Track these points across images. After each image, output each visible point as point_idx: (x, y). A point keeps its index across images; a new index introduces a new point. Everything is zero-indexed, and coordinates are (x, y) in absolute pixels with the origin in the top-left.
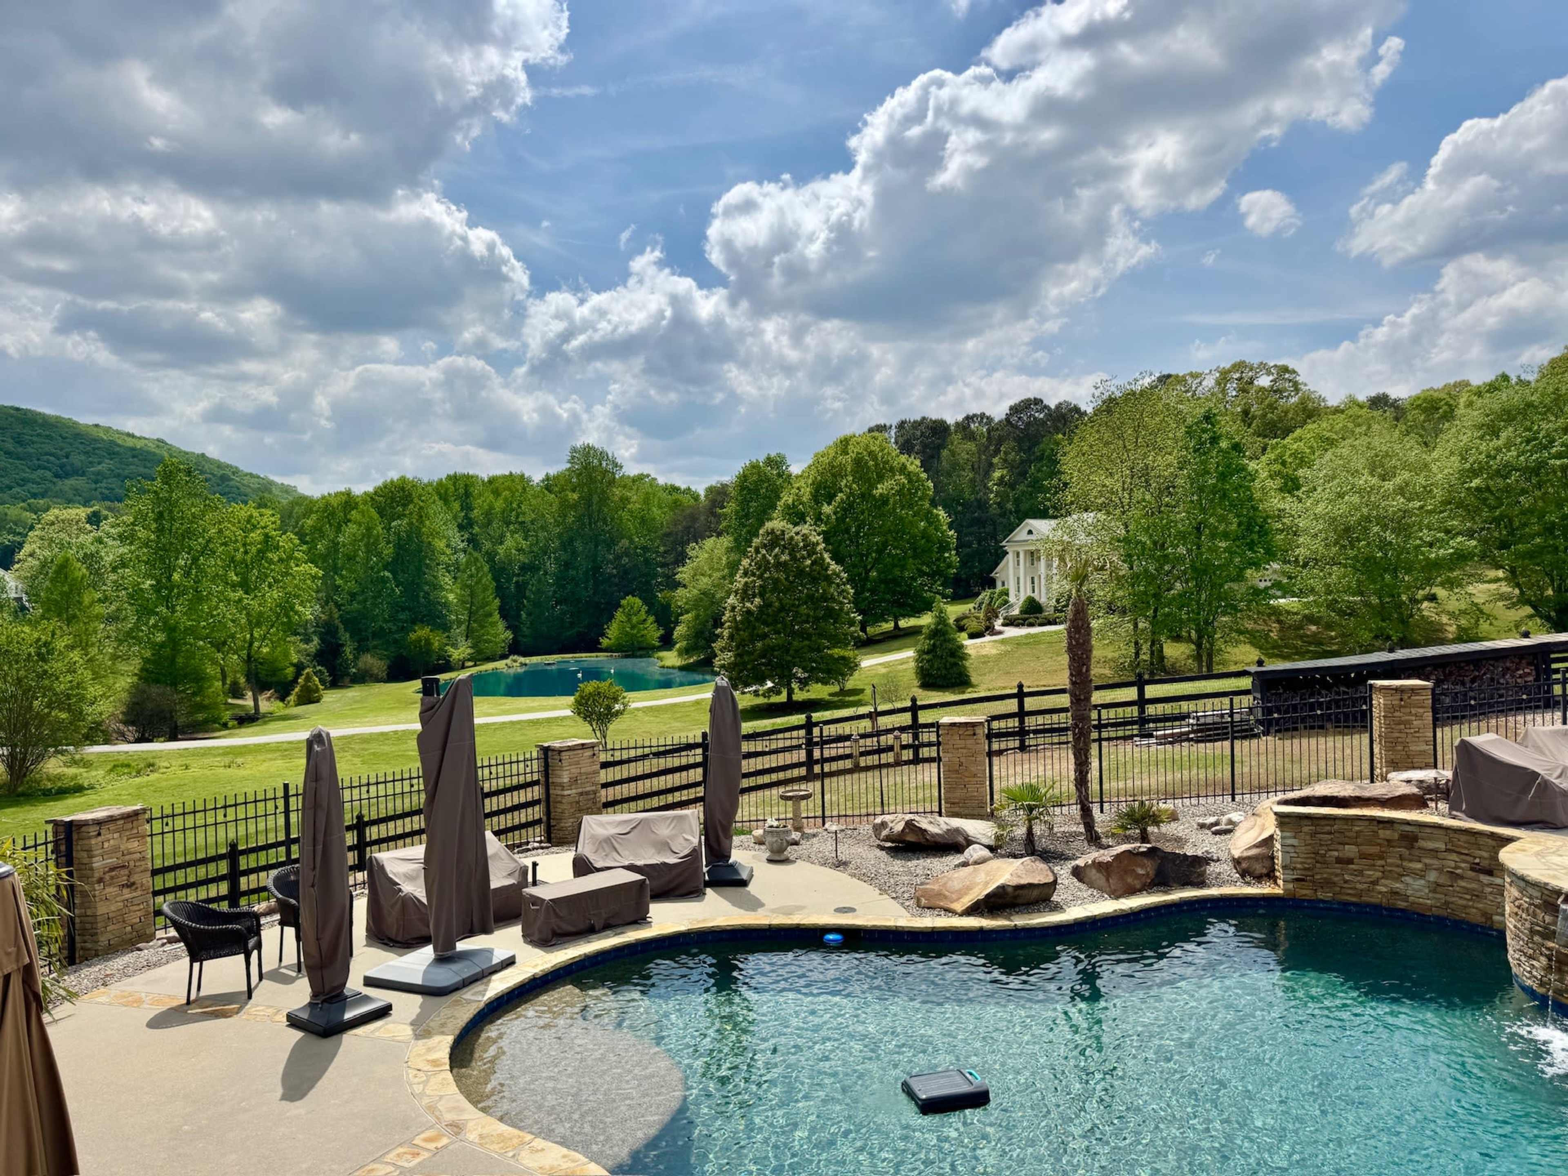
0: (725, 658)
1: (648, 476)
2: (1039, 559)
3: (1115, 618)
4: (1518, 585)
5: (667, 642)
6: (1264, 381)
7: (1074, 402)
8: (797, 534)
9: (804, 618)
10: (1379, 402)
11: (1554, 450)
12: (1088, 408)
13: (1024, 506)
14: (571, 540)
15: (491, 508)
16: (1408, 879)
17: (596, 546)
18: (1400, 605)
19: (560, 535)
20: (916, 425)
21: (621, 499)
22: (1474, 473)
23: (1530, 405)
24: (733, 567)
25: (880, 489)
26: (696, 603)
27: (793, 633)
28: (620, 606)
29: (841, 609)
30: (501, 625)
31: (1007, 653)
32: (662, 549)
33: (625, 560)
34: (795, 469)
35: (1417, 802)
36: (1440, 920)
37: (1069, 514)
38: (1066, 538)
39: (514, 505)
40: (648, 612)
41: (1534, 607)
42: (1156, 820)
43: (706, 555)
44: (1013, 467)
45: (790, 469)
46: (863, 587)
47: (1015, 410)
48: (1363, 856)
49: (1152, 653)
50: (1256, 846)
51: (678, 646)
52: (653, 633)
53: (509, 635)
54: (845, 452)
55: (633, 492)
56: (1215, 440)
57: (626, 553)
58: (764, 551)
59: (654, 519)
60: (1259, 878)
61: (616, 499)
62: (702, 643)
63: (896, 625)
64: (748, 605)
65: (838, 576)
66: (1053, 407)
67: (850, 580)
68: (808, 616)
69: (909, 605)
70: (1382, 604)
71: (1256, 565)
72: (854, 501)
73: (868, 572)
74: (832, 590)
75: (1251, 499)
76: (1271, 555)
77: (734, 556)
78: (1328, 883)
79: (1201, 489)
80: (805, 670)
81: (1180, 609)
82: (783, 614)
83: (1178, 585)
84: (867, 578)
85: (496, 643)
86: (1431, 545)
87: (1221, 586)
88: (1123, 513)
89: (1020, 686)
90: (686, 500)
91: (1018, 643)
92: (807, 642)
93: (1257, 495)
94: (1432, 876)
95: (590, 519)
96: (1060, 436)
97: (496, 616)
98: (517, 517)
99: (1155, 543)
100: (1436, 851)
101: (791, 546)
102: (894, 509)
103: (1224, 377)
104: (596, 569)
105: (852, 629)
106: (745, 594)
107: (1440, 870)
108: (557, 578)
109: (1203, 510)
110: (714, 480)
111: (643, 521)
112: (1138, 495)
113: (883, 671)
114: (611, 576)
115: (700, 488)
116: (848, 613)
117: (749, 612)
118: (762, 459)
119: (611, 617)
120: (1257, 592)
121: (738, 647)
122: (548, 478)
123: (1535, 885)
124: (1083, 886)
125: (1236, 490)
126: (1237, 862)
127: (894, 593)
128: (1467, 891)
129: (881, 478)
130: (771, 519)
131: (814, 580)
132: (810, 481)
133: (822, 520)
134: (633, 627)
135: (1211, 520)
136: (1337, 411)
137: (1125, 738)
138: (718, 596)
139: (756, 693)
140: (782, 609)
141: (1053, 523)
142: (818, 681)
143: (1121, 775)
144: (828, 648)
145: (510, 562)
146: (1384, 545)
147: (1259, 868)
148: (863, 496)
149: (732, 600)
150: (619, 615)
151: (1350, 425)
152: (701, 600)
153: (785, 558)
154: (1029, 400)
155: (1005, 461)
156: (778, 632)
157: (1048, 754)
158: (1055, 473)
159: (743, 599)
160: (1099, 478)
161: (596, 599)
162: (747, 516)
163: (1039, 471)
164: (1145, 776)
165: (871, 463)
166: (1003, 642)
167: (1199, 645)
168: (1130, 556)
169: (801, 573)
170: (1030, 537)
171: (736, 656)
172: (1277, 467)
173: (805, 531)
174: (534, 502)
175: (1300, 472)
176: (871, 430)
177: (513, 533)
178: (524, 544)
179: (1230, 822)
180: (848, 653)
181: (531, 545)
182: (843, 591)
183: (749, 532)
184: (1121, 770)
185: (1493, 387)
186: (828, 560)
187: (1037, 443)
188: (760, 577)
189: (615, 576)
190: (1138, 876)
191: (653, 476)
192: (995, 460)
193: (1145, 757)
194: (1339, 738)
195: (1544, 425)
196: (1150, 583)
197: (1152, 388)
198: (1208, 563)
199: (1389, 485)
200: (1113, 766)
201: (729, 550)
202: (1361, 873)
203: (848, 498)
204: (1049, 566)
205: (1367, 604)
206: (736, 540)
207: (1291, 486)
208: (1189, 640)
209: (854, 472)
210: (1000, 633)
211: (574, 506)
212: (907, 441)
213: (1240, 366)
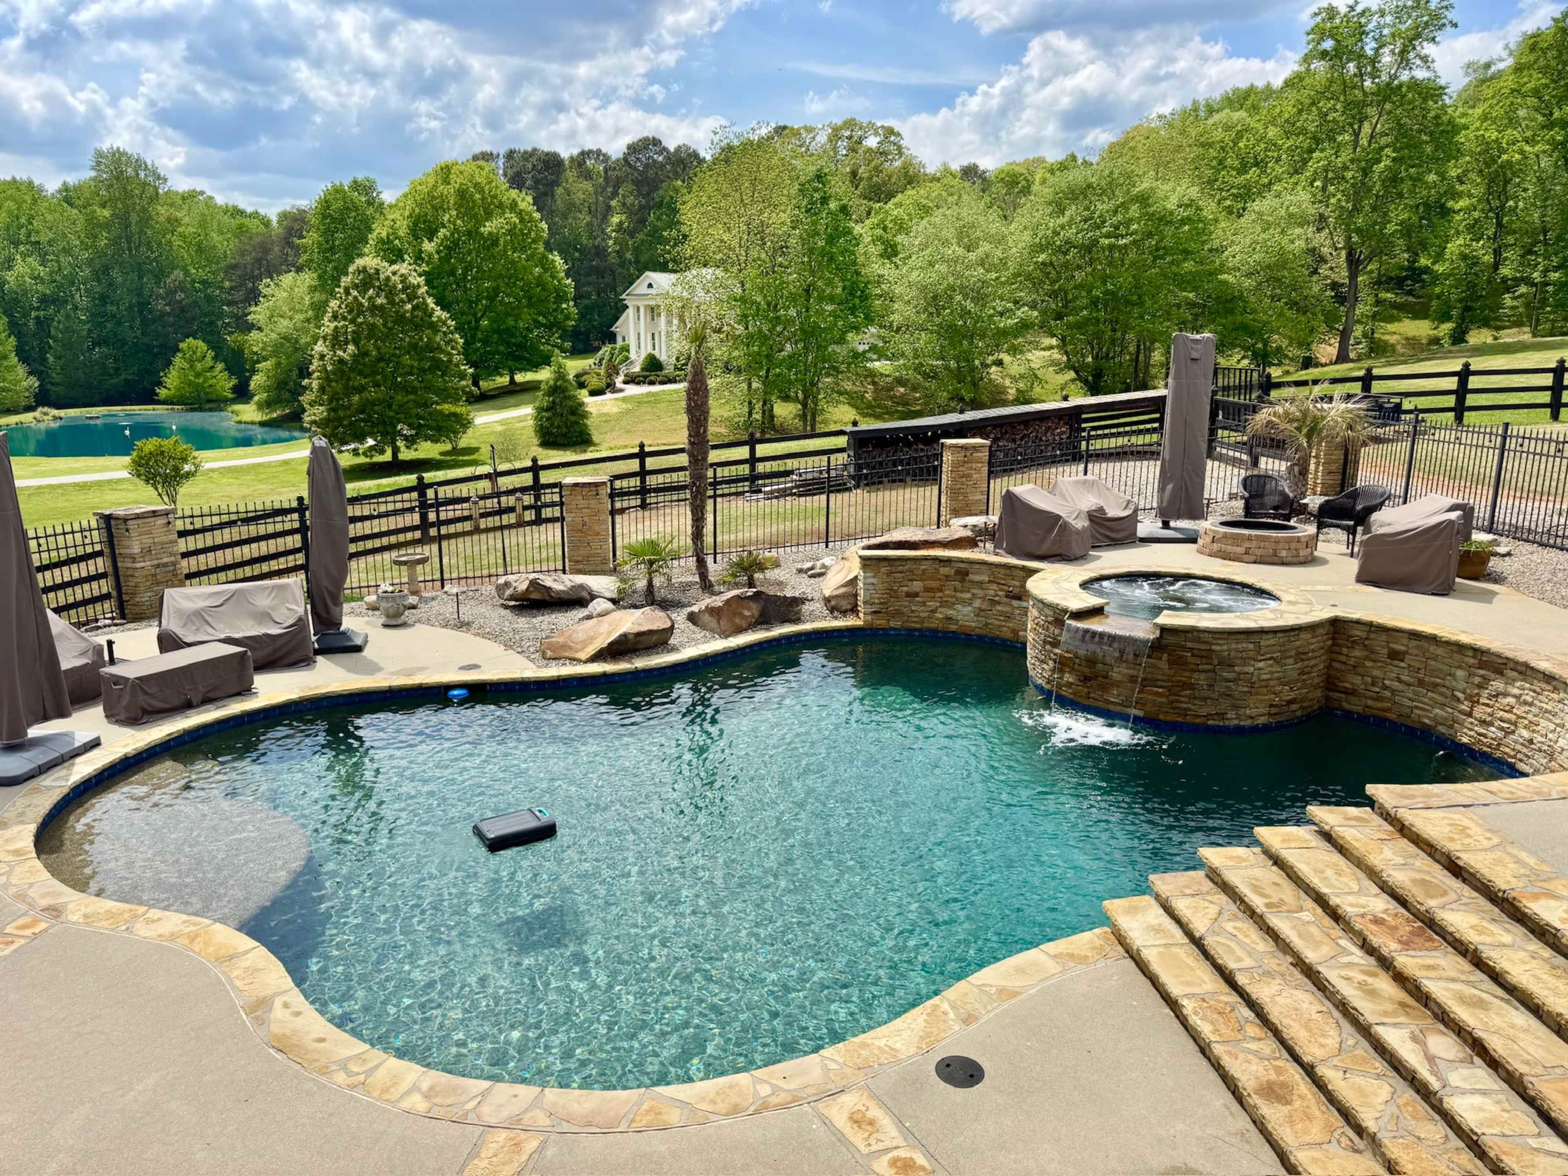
0: (314, 413)
1: (202, 193)
2: (659, 315)
3: (731, 378)
4: (1066, 353)
5: (242, 393)
6: (872, 142)
7: (694, 146)
8: (394, 273)
9: (407, 369)
10: (970, 172)
11: (1105, 230)
12: (707, 156)
13: (644, 258)
14: (106, 269)
16: (959, 607)
17: (140, 277)
18: (973, 369)
19: (90, 262)
20: (528, 156)
21: (169, 220)
22: (1041, 248)
24: (319, 308)
25: (488, 228)
26: (277, 350)
27: (395, 386)
28: (179, 350)
29: (450, 361)
30: (21, 370)
31: (628, 411)
32: (227, 284)
33: (180, 296)
34: (388, 196)
35: (970, 543)
36: (981, 638)
37: (688, 268)
38: (685, 294)
39: (23, 220)
40: (215, 358)
41: (1077, 372)
42: (761, 567)
43: (285, 294)
44: (631, 213)
45: (382, 196)
46: (474, 336)
47: (633, 149)
48: (927, 590)
49: (764, 412)
50: (843, 586)
51: (256, 398)
52: (225, 383)
53: (34, 382)
54: (446, 181)
55: (184, 212)
56: (825, 200)
57: (181, 288)
58: (355, 293)
59: (214, 247)
60: (844, 613)
61: (162, 219)
62: (287, 395)
63: (512, 380)
64: (340, 353)
65: (444, 323)
66: (672, 149)
67: (459, 329)
68: (412, 367)
69: (526, 359)
70: (959, 367)
71: (856, 328)
72: (459, 239)
73: (477, 321)
74: (438, 339)
75: (854, 263)
76: (869, 319)
77: (318, 296)
78: (899, 613)
79: (811, 251)
80: (411, 426)
81: (790, 370)
82: (382, 364)
83: (788, 347)
84: (477, 328)
85: (17, 392)
86: (1001, 314)
87: (826, 348)
88: (740, 271)
89: (642, 446)
90: (254, 225)
91: (638, 401)
92: (411, 397)
93: (861, 259)
94: (977, 603)
95: (129, 243)
96: (679, 183)
97: (14, 359)
98: (29, 235)
99: (769, 304)
100: (981, 583)
101: (388, 289)
102: (505, 251)
103: (835, 135)
104: (143, 306)
105: (464, 383)
106: (336, 340)
107: (983, 598)
108: (93, 315)
109: (813, 273)
110: (288, 204)
111: (200, 249)
112: (754, 253)
113: (499, 428)
114: (163, 314)
115: (272, 213)
116: (457, 365)
117: (341, 361)
118: (346, 184)
119: (169, 363)
120: (856, 355)
121: (331, 401)
122: (66, 188)
123: (1049, 606)
124: (696, 629)
125: (842, 253)
126: (827, 600)
127: (508, 344)
128: (1002, 613)
129: (489, 215)
130: (361, 255)
131: (418, 327)
132: (407, 213)
133: (422, 259)
134: (198, 375)
135: (819, 283)
136: (935, 179)
137: (737, 494)
138: (302, 341)
139: (355, 452)
140: (380, 359)
141: (673, 277)
142: (427, 438)
143: (733, 528)
144: (437, 403)
145: (25, 292)
146: (965, 313)
147: (845, 604)
148: (469, 233)
149: (320, 347)
150: (178, 361)
151: (944, 194)
152: (282, 345)
153: (380, 301)
154: (646, 139)
155: (624, 204)
156: (377, 385)
157: (668, 511)
158: (674, 224)
159: (333, 346)
160: (718, 232)
161: (146, 340)
162: (332, 249)
163: (659, 219)
164: (754, 528)
165: (478, 196)
166: (624, 400)
167: (805, 405)
168: (745, 316)
169: (400, 319)
170: (650, 291)
171: (328, 411)
172: (879, 232)
173: (403, 271)
174: (49, 217)
175: (899, 239)
176: (475, 158)
177: (24, 256)
178: (42, 271)
179: (824, 566)
180: (460, 409)
181: (51, 273)
182: (451, 340)
183: (335, 268)
184: (733, 524)
185: (1063, 166)
186: (432, 305)
187: (657, 188)
188: (353, 321)
189: (169, 314)
190: (744, 617)
191: (209, 193)
192: (613, 203)
193: (754, 511)
194: (914, 489)
195: (1099, 206)
196: (763, 344)
197: (770, 138)
198: (816, 326)
199: (972, 256)
200: (726, 520)
201: (313, 289)
202: (924, 604)
203: (452, 234)
204: (669, 323)
205: (947, 368)
206: (320, 277)
207: (890, 252)
208: (796, 400)
209: (458, 206)
210: (621, 390)
211: (106, 226)
212: (518, 174)
213: (850, 124)
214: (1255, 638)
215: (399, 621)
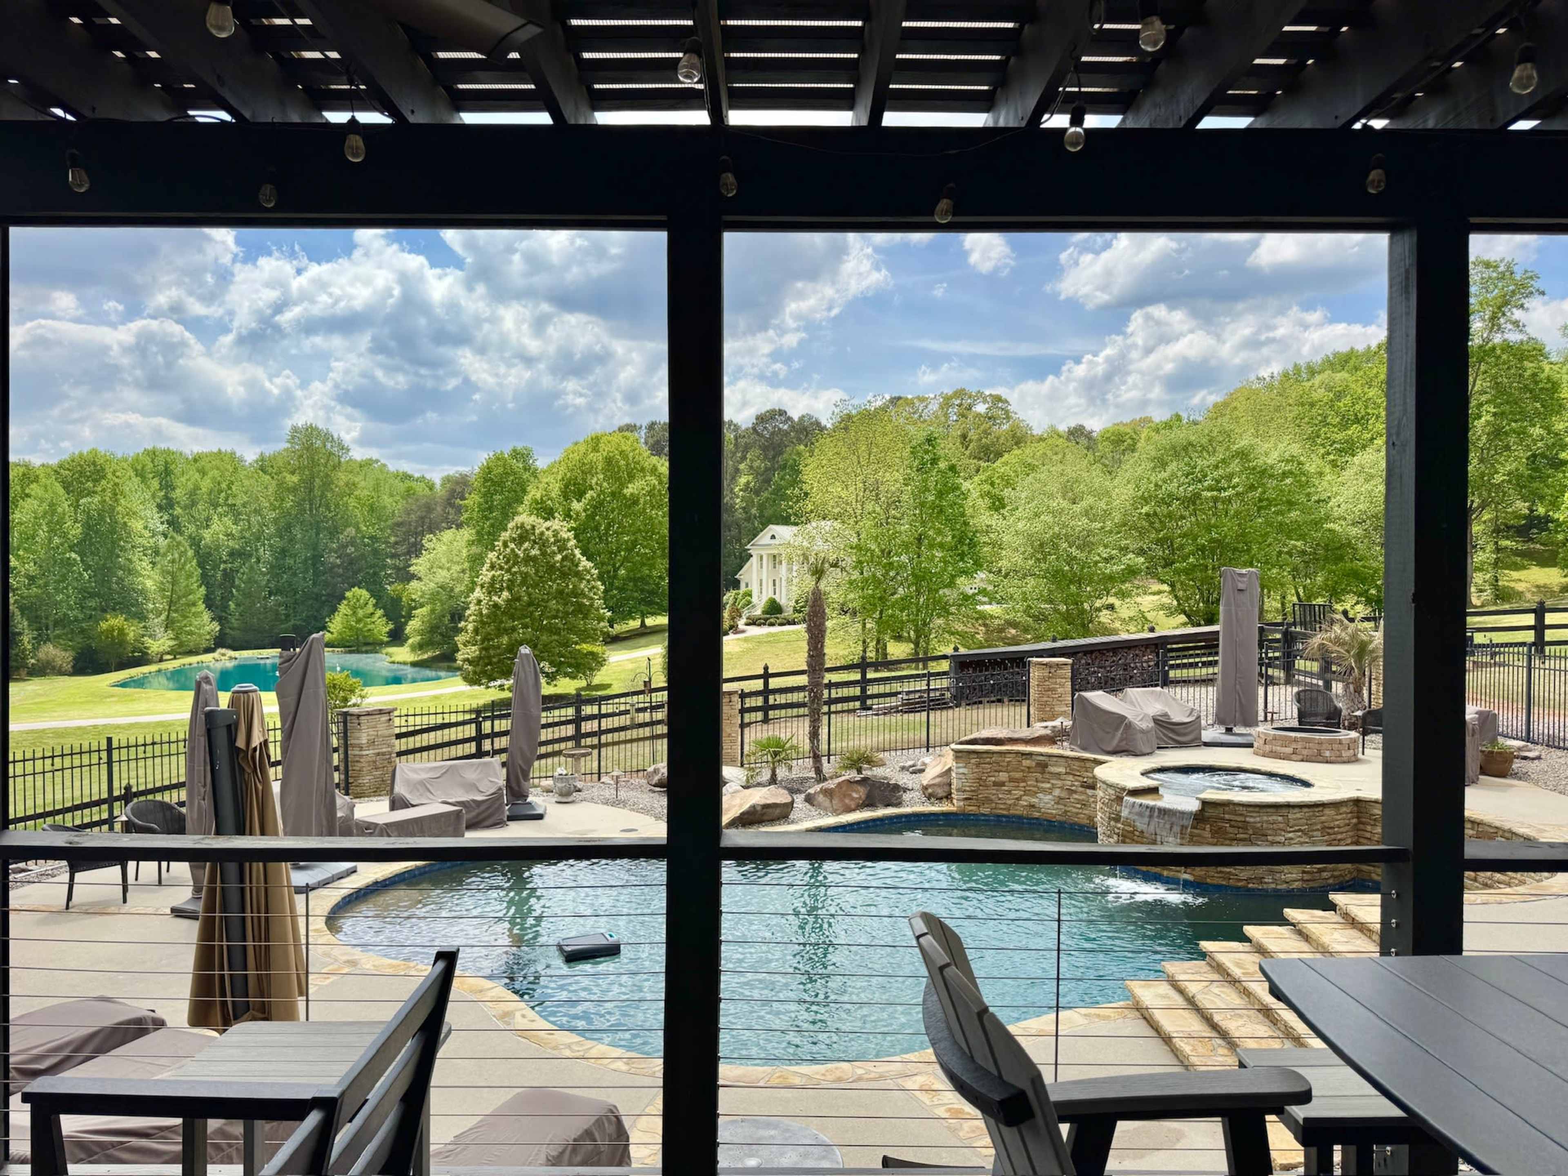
0: (467, 652)
1: (377, 461)
2: (781, 563)
3: (847, 618)
4: (1176, 597)
5: (397, 637)
6: (981, 408)
7: (816, 415)
8: (548, 529)
9: (554, 613)
10: (1077, 433)
11: (1206, 484)
12: (828, 424)
13: (768, 513)
14: (289, 527)
15: (197, 488)
17: (317, 534)
18: (1083, 612)
19: (276, 521)
21: (347, 485)
22: (1145, 500)
23: (1190, 444)
24: (476, 561)
25: (630, 490)
26: (434, 597)
27: (542, 629)
28: (345, 598)
29: (592, 605)
30: (206, 616)
31: (749, 650)
32: (393, 539)
33: (350, 550)
34: (541, 463)
35: (1050, 741)
37: (808, 521)
38: (805, 544)
39: (224, 486)
40: (376, 606)
41: (1188, 616)
43: (444, 548)
44: (758, 474)
45: (537, 463)
46: (612, 584)
47: (761, 419)
49: (877, 651)
50: (939, 777)
51: (410, 641)
52: (381, 627)
53: (216, 627)
54: (595, 449)
55: (361, 477)
56: (934, 461)
57: (352, 543)
58: (512, 546)
59: (385, 507)
60: (940, 799)
61: (341, 483)
62: (438, 638)
63: (643, 622)
64: (495, 598)
65: (589, 572)
66: (796, 419)
67: (600, 578)
68: (558, 611)
69: (657, 604)
70: (1067, 610)
71: (964, 572)
72: (604, 500)
73: (616, 570)
74: (582, 586)
75: (963, 515)
76: (978, 565)
77: (475, 550)
78: (987, 800)
79: (922, 505)
80: (552, 664)
81: (902, 611)
82: (531, 609)
83: (900, 590)
84: (615, 577)
85: (200, 635)
86: (1106, 560)
87: (937, 591)
88: (856, 523)
89: (766, 668)
90: (420, 488)
91: (759, 641)
92: (556, 637)
93: (969, 512)
94: (1057, 792)
95: (311, 504)
96: (802, 447)
97: (201, 607)
98: (227, 499)
99: (883, 551)
100: (1060, 774)
101: (542, 542)
102: (644, 509)
103: (947, 402)
104: (316, 558)
105: (602, 624)
106: (492, 588)
107: (1062, 788)
108: (272, 567)
109: (923, 524)
110: (453, 471)
111: (372, 509)
112: (869, 507)
113: (630, 666)
114: (335, 566)
115: (436, 476)
116: (597, 609)
117: (496, 606)
118: (507, 451)
119: (334, 610)
120: (966, 598)
121: (483, 641)
122: (262, 459)
124: (814, 808)
125: (951, 506)
126: (925, 789)
127: (642, 591)
128: (1078, 802)
129: (631, 477)
130: (519, 514)
131: (564, 575)
132: (560, 477)
133: (570, 517)
134: (359, 621)
135: (930, 533)
136: (1041, 439)
137: (849, 711)
138: (457, 590)
139: (501, 688)
140: (530, 604)
141: (795, 529)
142: (566, 675)
144: (576, 643)
145: (218, 547)
146: (1070, 560)
147: (941, 792)
148: (613, 494)
149: (478, 593)
150: (343, 608)
151: (1049, 453)
152: (438, 592)
153: (535, 552)
154: (774, 411)
155: (751, 467)
156: (525, 626)
157: (788, 724)
158: (795, 482)
159: (489, 593)
160: (837, 489)
161: (315, 590)
162: (490, 509)
163: (782, 479)
164: (863, 738)
165: (622, 462)
166: (746, 640)
167: (917, 644)
168: (860, 562)
169: (551, 568)
170: (773, 542)
171: (481, 650)
172: (987, 487)
173: (556, 527)
174: (246, 483)
175: (1007, 492)
176: (621, 430)
177: (221, 516)
178: (235, 529)
179: (924, 764)
180: (597, 648)
181: (242, 530)
182: (593, 587)
183: (492, 525)
184: (845, 735)
185: (1168, 426)
186: (579, 556)
187: (781, 453)
188: (508, 571)
189: (339, 566)
190: (853, 800)
191: (383, 461)
192: (742, 466)
193: (864, 724)
195: (1199, 462)
196: (877, 588)
197: (884, 409)
198: (927, 571)
199: (1077, 508)
200: (839, 733)
201: (471, 543)
202: (1010, 792)
203: (599, 496)
204: (790, 570)
205: (1056, 611)
206: (478, 533)
207: (998, 505)
208: (909, 640)
209: (604, 471)
210: (743, 631)
211: (294, 490)
212: (658, 442)
213: (960, 393)
214: (1284, 811)
215: (570, 799)
